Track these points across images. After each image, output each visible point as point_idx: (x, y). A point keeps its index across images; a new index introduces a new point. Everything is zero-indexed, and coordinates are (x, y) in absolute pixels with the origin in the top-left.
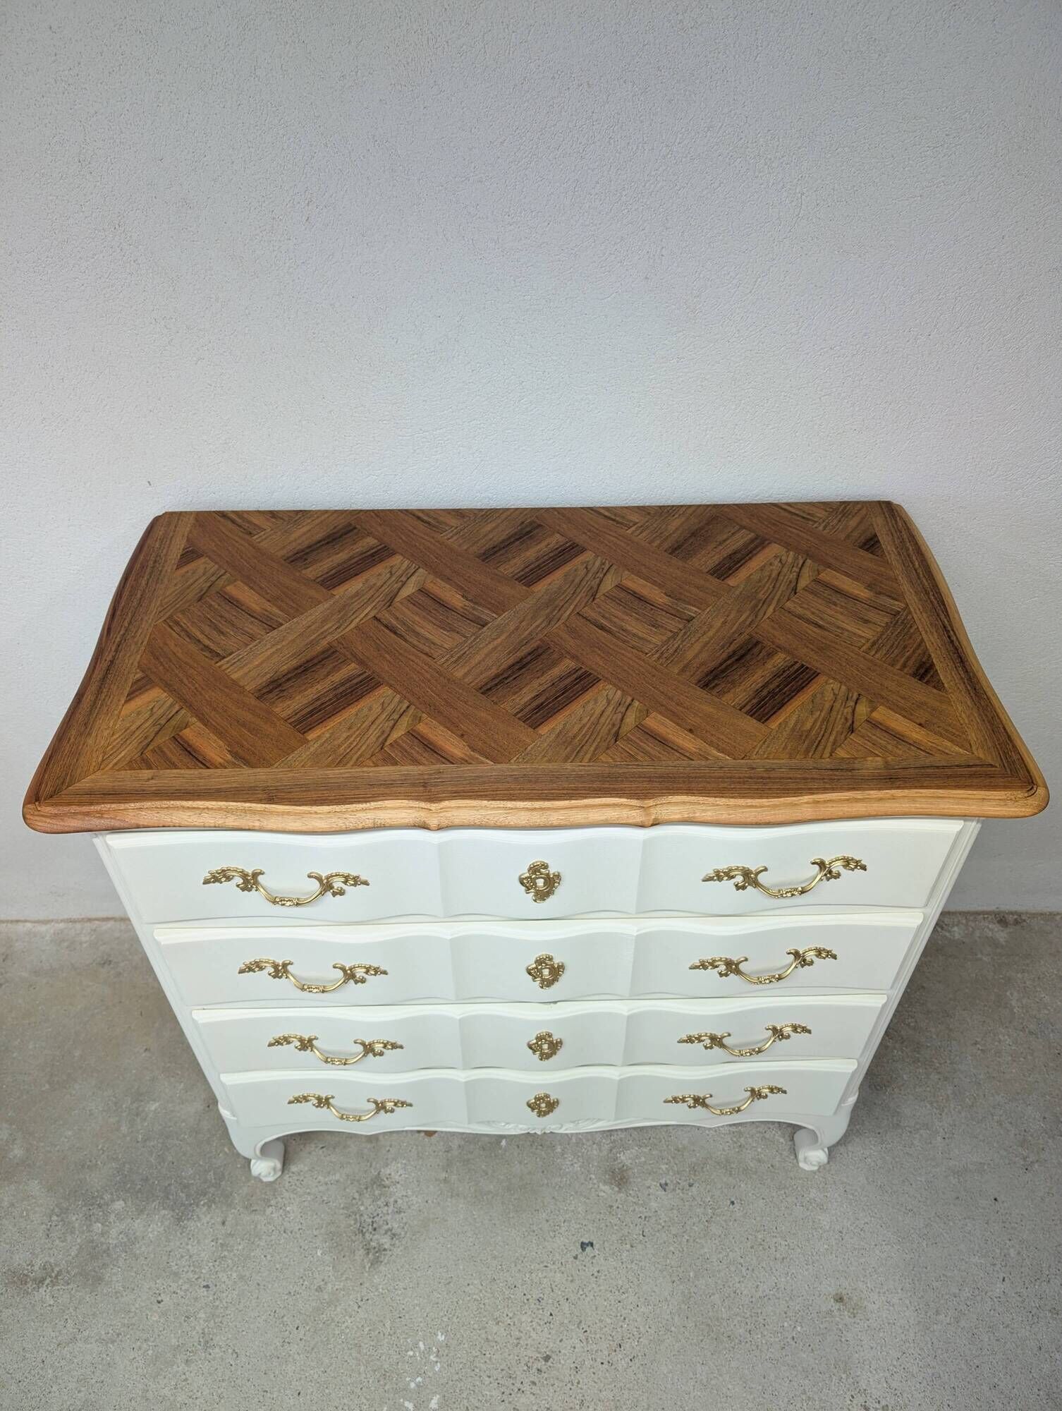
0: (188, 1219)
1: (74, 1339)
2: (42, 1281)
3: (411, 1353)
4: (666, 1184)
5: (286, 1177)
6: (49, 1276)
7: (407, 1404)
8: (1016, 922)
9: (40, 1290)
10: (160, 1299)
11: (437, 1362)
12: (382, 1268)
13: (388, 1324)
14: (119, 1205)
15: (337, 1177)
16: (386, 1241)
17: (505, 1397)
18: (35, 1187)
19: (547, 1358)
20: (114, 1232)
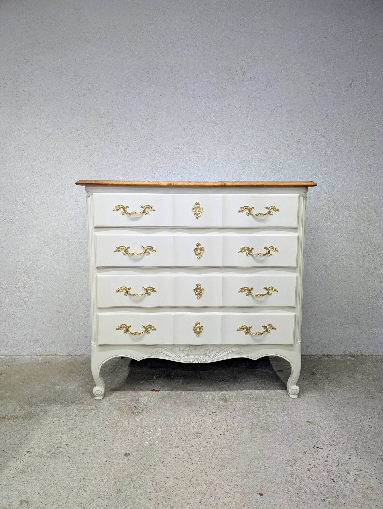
0: (67, 407)
1: (19, 430)
2: (10, 419)
3: (148, 432)
4: (243, 401)
5: (104, 399)
6: (14, 417)
7: (146, 442)
8: (357, 357)
9: (9, 420)
10: (54, 422)
11: (158, 434)
12: (138, 416)
13: (140, 427)
14: (43, 404)
15: (123, 399)
16: (140, 411)
17: (183, 441)
18: (13, 401)
19: (200, 434)
20: (39, 409)
